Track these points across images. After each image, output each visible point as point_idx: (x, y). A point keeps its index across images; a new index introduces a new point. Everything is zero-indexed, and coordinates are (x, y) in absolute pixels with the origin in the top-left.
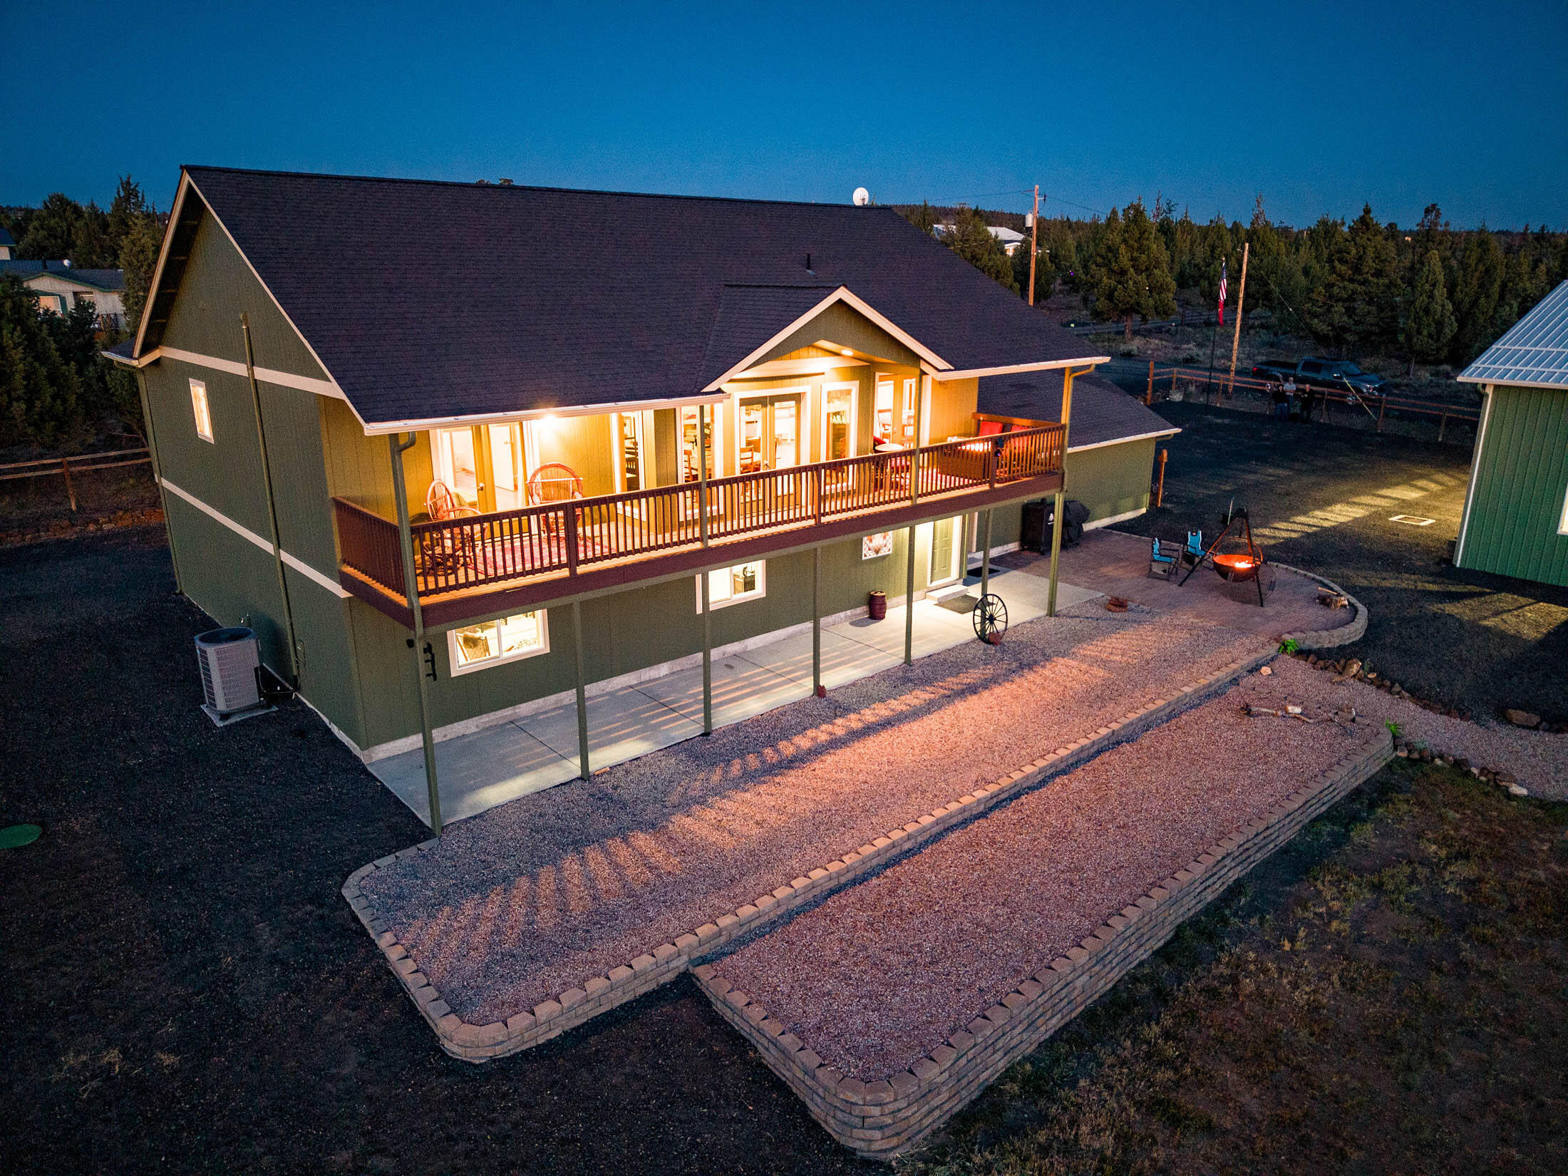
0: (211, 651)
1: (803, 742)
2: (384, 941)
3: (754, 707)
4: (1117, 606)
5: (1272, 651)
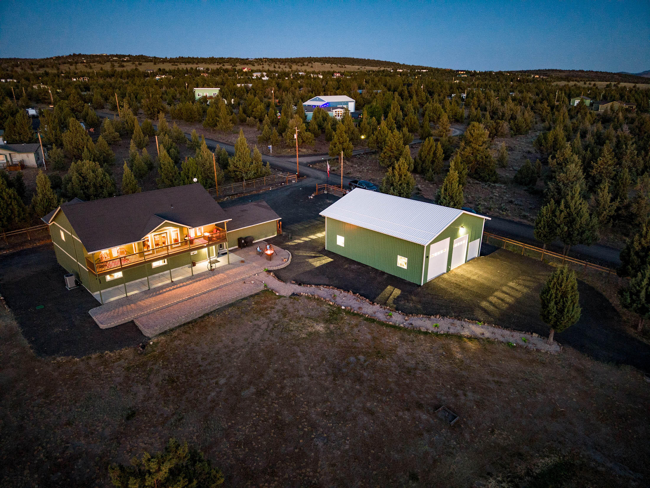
0: (67, 278)
1: (164, 290)
2: (94, 317)
3: (160, 284)
4: (243, 262)
5: (262, 271)
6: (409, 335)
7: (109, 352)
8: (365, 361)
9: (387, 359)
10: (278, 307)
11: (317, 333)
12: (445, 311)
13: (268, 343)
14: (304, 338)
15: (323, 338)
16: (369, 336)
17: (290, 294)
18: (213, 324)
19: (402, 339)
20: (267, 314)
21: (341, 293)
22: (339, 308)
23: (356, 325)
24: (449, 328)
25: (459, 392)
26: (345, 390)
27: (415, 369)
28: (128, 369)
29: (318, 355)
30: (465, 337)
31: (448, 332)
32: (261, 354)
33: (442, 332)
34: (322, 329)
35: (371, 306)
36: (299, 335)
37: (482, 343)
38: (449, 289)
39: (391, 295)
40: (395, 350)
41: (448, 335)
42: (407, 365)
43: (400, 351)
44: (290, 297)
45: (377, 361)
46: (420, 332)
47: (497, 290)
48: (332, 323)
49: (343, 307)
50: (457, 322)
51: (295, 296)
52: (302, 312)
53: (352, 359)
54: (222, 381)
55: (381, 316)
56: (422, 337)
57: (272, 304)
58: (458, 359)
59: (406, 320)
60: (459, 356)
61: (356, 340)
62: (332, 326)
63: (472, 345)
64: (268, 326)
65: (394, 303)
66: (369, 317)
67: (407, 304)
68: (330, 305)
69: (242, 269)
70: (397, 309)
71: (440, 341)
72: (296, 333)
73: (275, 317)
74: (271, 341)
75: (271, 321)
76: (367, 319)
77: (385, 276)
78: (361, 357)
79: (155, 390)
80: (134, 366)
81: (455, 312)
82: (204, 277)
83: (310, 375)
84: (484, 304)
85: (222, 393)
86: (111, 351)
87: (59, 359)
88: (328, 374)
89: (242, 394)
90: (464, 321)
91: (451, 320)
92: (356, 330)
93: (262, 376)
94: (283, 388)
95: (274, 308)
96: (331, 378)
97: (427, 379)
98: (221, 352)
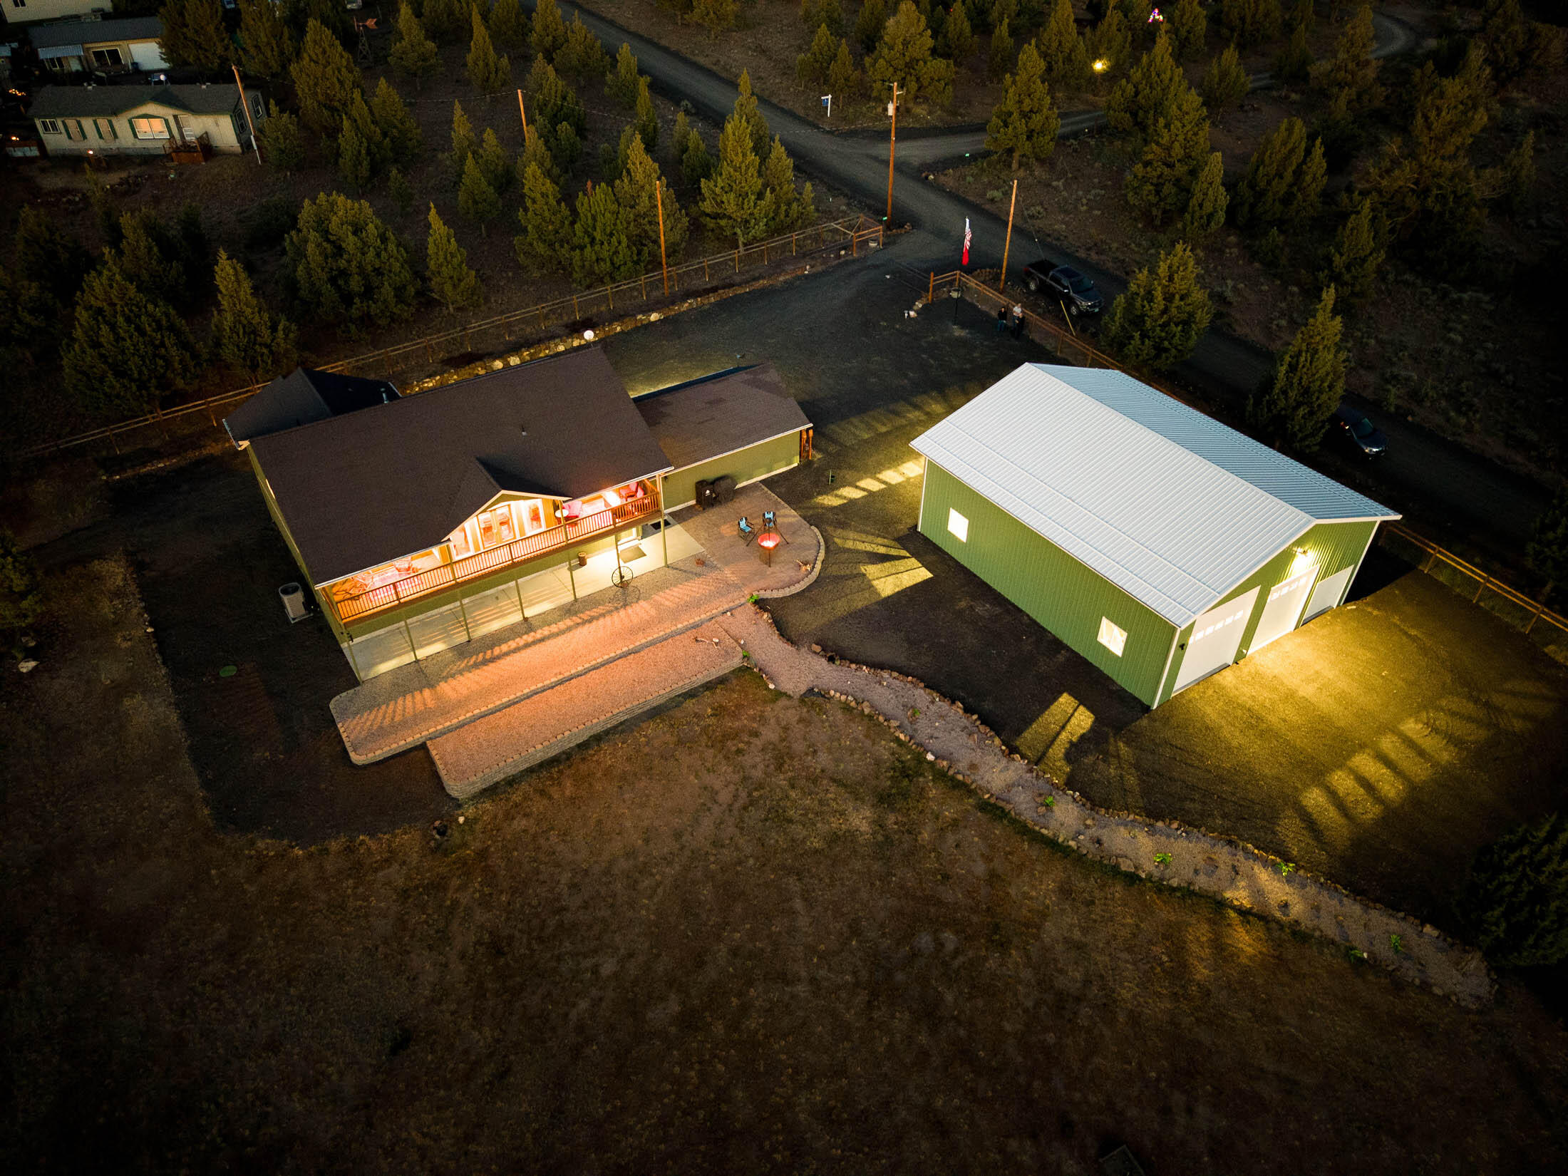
0: (286, 599)
1: (504, 648)
2: (339, 725)
3: (495, 626)
4: (701, 562)
5: (743, 600)
6: (1086, 878)
7: (367, 839)
8: (957, 952)
9: (1013, 952)
10: (770, 734)
11: (850, 836)
12: (1198, 806)
13: (727, 855)
14: (816, 851)
15: (863, 858)
16: (980, 868)
17: (803, 688)
18: (607, 772)
19: (1065, 891)
20: (739, 751)
21: (933, 702)
22: (920, 759)
23: (955, 824)
24: (1196, 872)
25: (1178, 1098)
26: (891, 1044)
27: (1078, 1000)
28: (404, 894)
29: (843, 915)
30: (1234, 908)
31: (1190, 884)
32: (706, 892)
33: (1175, 882)
34: (864, 827)
35: (1004, 761)
36: (803, 841)
37: (1276, 934)
38: (1226, 732)
39: (1063, 727)
40: (1039, 927)
41: (1188, 895)
42: (1061, 982)
43: (1051, 931)
44: (802, 699)
45: (986, 959)
46: (1115, 871)
47: (1362, 747)
48: (893, 810)
49: (930, 757)
50: (1223, 855)
51: (814, 697)
52: (824, 759)
53: (925, 940)
54: (608, 967)
55: (1022, 803)
56: (1118, 890)
57: (753, 719)
58: (1198, 984)
59: (1087, 827)
60: (1202, 972)
61: (946, 877)
62: (891, 818)
63: (1244, 940)
64: (736, 797)
65: (1068, 757)
66: (993, 801)
67: (1101, 766)
68: (898, 739)
69: (695, 588)
70: (1071, 783)
71: (1165, 913)
72: (798, 831)
73: (754, 767)
74: (737, 849)
75: (745, 779)
76: (984, 807)
77: (1061, 658)
78: (950, 939)
79: (458, 969)
80: (417, 887)
81: (1225, 816)
82: (601, 609)
83: (813, 980)
84: (1314, 798)
85: (604, 1004)
86: (372, 836)
87: (260, 844)
88: (857, 984)
89: (650, 1015)
90: (1245, 849)
91: (1205, 844)
92: (951, 839)
93: (701, 964)
94: (745, 1009)
95: (756, 734)
96: (862, 997)
97: (1102, 1036)
98: (616, 871)
